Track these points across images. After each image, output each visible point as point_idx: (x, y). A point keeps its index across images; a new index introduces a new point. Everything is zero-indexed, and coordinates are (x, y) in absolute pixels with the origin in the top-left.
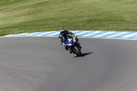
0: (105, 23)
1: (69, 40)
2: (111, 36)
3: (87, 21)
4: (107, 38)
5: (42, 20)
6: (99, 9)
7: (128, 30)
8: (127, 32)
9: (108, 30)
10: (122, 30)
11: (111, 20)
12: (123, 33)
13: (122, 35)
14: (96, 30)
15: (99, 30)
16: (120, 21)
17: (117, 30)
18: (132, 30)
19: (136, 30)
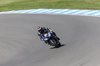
0: (71, 4)
1: (45, 35)
3: (58, 2)
4: (73, 14)
7: (88, 9)
8: (87, 10)
9: (73, 9)
10: (84, 9)
11: (75, 2)
12: (84, 11)
13: (84, 13)
14: (64, 8)
15: (66, 8)
16: (82, 2)
17: (80, 9)
18: (91, 9)
19: (94, 9)
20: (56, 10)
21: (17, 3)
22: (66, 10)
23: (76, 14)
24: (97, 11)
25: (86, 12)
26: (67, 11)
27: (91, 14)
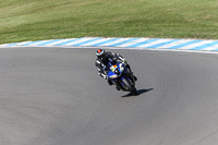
0: (154, 26)
1: (113, 68)
2: (165, 46)
3: (125, 23)
4: (158, 49)
5: (54, 21)
6: (145, 3)
7: (192, 37)
8: (189, 40)
9: (159, 36)
10: (182, 37)
11: (163, 21)
12: (183, 41)
13: (183, 45)
14: (140, 36)
15: (144, 36)
16: (178, 22)
17: (174, 36)
18: (198, 37)
19: (205, 37)
20: (122, 40)
21: (37, 23)
22: (142, 40)
23: (165, 47)
24: (210, 41)
25: (187, 44)
26: (145, 43)
27: (198, 48)
